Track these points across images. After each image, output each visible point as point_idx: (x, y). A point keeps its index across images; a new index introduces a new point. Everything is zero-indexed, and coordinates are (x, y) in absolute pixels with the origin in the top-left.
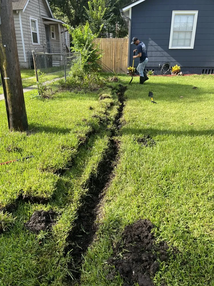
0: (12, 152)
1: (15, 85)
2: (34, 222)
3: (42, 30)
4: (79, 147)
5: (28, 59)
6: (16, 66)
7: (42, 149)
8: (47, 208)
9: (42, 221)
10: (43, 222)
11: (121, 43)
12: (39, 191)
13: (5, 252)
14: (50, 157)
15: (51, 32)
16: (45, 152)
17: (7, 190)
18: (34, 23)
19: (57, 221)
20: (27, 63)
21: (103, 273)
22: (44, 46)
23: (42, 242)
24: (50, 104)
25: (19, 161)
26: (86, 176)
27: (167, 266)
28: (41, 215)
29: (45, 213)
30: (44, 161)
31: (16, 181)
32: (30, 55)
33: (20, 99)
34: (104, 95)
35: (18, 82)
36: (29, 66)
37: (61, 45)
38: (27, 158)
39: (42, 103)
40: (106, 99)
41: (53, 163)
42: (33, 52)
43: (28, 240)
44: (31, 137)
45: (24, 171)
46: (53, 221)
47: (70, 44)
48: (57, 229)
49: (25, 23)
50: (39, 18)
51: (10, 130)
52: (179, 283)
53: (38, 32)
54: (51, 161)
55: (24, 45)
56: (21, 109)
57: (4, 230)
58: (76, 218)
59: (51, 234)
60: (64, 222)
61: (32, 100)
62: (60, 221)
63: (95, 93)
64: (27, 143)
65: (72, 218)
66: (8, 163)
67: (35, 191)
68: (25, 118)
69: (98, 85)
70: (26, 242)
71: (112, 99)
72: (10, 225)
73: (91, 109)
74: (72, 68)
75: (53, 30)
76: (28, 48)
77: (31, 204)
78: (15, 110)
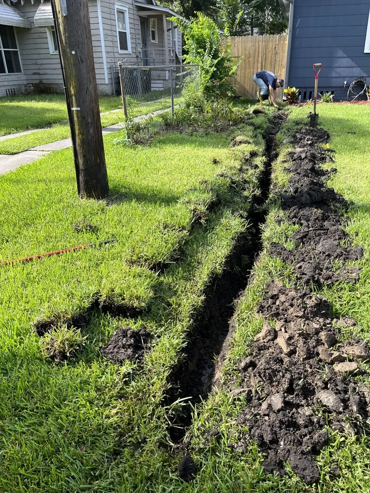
0: (82, 231)
1: (89, 121)
2: (116, 346)
3: (136, 28)
4: (193, 227)
5: (111, 78)
6: (91, 87)
7: (131, 229)
8: (136, 325)
9: (128, 345)
10: (129, 348)
11: (274, 44)
12: (127, 295)
13: (70, 390)
14: (143, 242)
15: (151, 29)
16: (136, 233)
17: (74, 291)
18: (121, 15)
19: (154, 347)
20: (110, 85)
21: (228, 439)
22: (138, 55)
23: (127, 379)
24: (145, 154)
25: (93, 246)
26: (202, 276)
27: (343, 439)
28: (127, 335)
29: (133, 332)
30: (134, 248)
31: (88, 279)
32: (114, 72)
33: (96, 144)
34: (239, 138)
35: (93, 116)
36: (113, 91)
37: (167, 53)
38: (106, 243)
39: (133, 152)
40: (243, 145)
41: (147, 251)
42: (120, 63)
43: (105, 373)
44: (113, 207)
45: (101, 263)
46: (146, 348)
47: (182, 51)
48: (152, 361)
49: (108, 16)
50: (131, 7)
51: (81, 197)
52: (364, 470)
53: (128, 31)
54: (146, 249)
55: (104, 55)
56: (99, 161)
57: (68, 355)
58: (185, 345)
59: (142, 368)
60: (164, 350)
61: (115, 147)
62: (156, 348)
63: (224, 135)
64: (107, 218)
65: (178, 344)
66: (76, 249)
67: (121, 295)
68: (105, 174)
69: (229, 121)
70: (101, 377)
71: (253, 146)
72: (78, 348)
73: (215, 162)
74: (184, 92)
75: (154, 27)
76: (112, 60)
77: (112, 317)
78: (89, 162)
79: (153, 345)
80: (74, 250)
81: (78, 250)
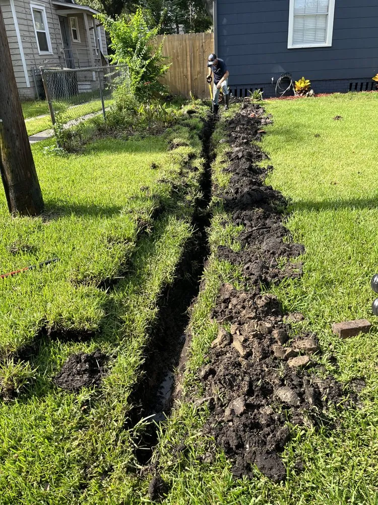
0: (19, 253)
1: (14, 132)
2: (70, 373)
3: (55, 27)
4: (139, 237)
5: (33, 81)
6: (12, 96)
7: (73, 245)
8: (90, 348)
9: (83, 371)
10: (84, 373)
11: (201, 42)
12: (76, 318)
13: (24, 428)
14: (88, 258)
15: (72, 29)
16: (79, 249)
17: (17, 321)
18: (38, 15)
19: (110, 368)
20: (32, 90)
21: (195, 452)
22: (61, 55)
23: (86, 407)
24: (80, 162)
25: (33, 268)
26: (153, 287)
27: (303, 432)
28: (81, 361)
29: (87, 357)
30: (78, 267)
31: (32, 305)
32: (36, 74)
33: (24, 156)
34: (176, 141)
35: (18, 126)
36: (36, 95)
37: (92, 52)
38: (46, 264)
39: (66, 161)
40: (181, 148)
41: (93, 269)
42: (41, 68)
43: (61, 405)
44: (51, 224)
45: (44, 286)
46: (103, 371)
47: (108, 49)
48: (110, 384)
49: (23, 16)
50: (48, 5)
51: (13, 215)
52: (326, 459)
53: (47, 31)
54: (91, 266)
55: (23, 57)
56: (29, 175)
57: (18, 391)
58: (142, 362)
59: (101, 393)
60: (122, 370)
61: (46, 157)
62: (113, 370)
63: (160, 137)
64: (45, 236)
65: (135, 362)
66: (15, 273)
67: (69, 319)
68: (38, 190)
69: (164, 122)
70: (58, 410)
71: (191, 148)
72: (28, 382)
73: (154, 167)
74: (114, 94)
75: (74, 26)
76: (32, 62)
77: (62, 343)
78: (18, 177)
79: (109, 367)
80: (12, 275)
81: (16, 274)
